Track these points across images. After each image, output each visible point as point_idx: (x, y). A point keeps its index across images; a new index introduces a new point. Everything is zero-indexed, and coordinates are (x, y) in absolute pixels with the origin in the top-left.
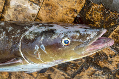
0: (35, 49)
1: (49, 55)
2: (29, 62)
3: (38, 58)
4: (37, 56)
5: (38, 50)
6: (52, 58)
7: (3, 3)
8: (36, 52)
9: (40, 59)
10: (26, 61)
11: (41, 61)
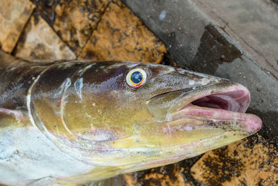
0: (62, 86)
1: (85, 106)
2: (36, 120)
3: (59, 110)
4: (59, 105)
5: (66, 88)
6: (90, 116)
7: (16, 35)
8: (60, 92)
9: (62, 118)
10: (30, 116)
11: (64, 123)
